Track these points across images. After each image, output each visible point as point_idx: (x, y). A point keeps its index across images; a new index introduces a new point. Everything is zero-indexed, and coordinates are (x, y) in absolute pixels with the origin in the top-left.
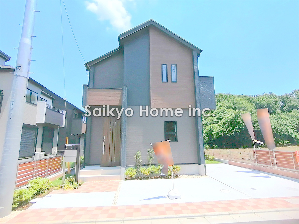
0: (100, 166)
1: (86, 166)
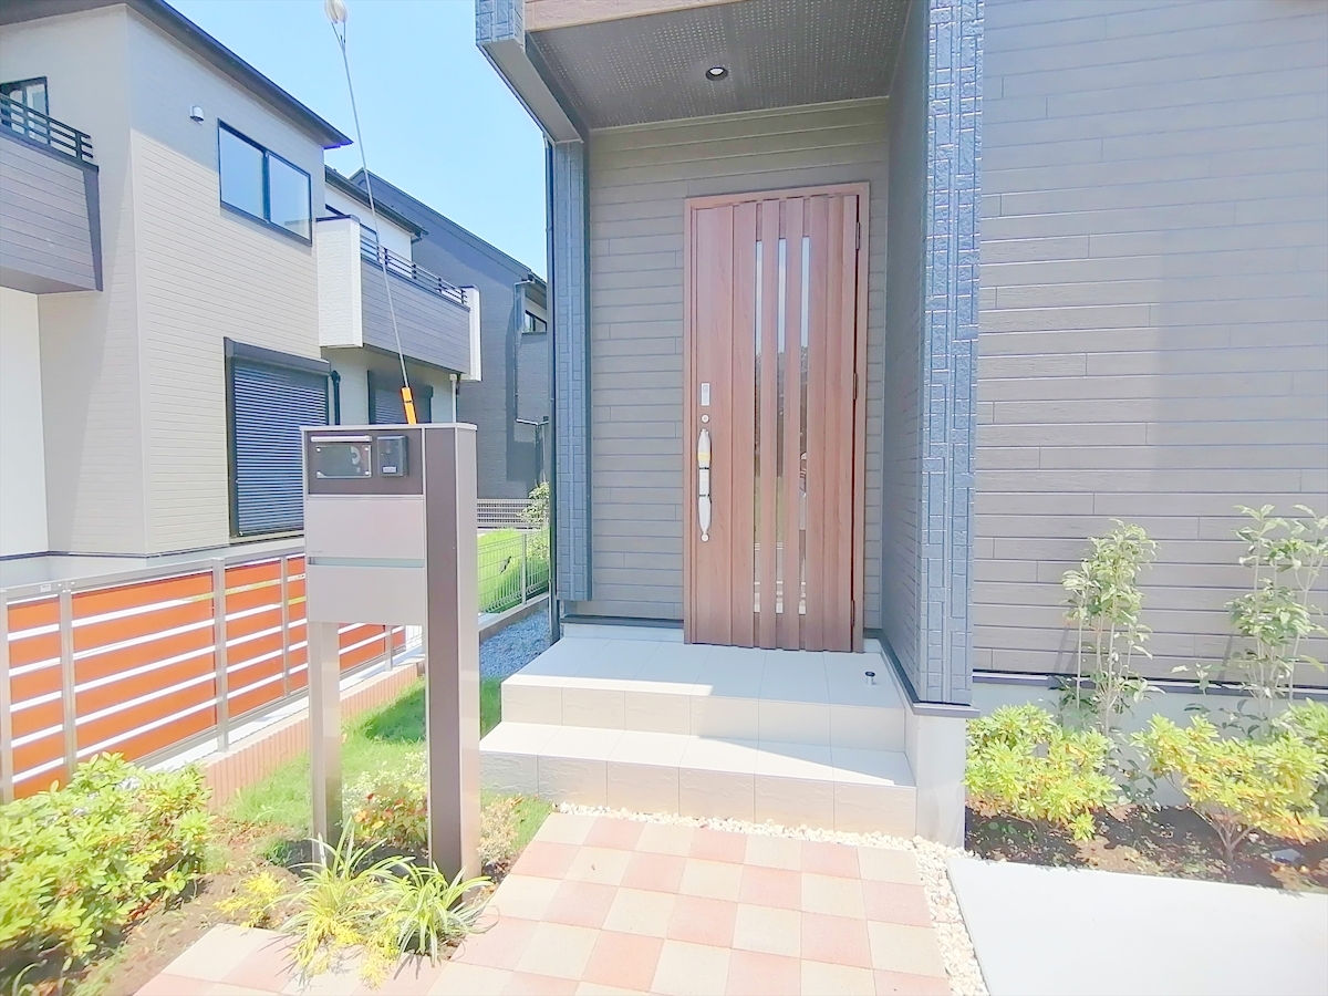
0: (678, 634)
1: (568, 629)
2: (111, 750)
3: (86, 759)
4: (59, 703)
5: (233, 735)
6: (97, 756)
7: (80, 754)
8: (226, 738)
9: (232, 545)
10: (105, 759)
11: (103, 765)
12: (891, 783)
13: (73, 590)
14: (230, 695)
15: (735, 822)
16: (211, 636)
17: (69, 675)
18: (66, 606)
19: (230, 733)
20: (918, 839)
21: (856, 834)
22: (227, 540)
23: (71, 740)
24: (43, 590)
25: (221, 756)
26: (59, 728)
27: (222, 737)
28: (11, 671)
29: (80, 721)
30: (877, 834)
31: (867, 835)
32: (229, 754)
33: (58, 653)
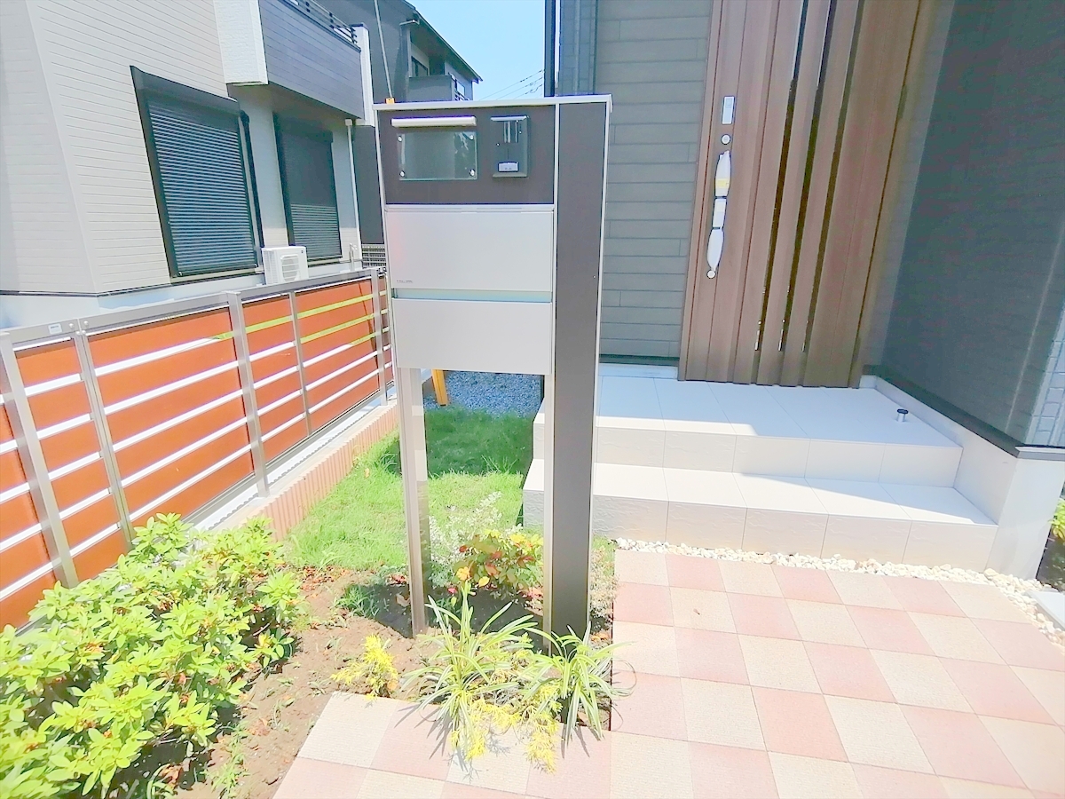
2: (165, 509)
3: (142, 522)
4: (99, 465)
5: (271, 477)
6: (152, 518)
7: (133, 516)
8: (266, 480)
9: (175, 284)
10: (162, 522)
11: (160, 529)
12: (968, 521)
13: (87, 330)
14: (264, 438)
15: (802, 557)
16: (238, 378)
17: (104, 433)
18: (83, 352)
19: (268, 476)
20: (989, 572)
21: (925, 567)
22: (168, 280)
23: (122, 503)
24: (52, 332)
25: (263, 502)
26: (104, 493)
27: (262, 481)
28: (38, 433)
29: (126, 482)
30: (948, 567)
31: (936, 568)
32: (272, 498)
33: (85, 409)
